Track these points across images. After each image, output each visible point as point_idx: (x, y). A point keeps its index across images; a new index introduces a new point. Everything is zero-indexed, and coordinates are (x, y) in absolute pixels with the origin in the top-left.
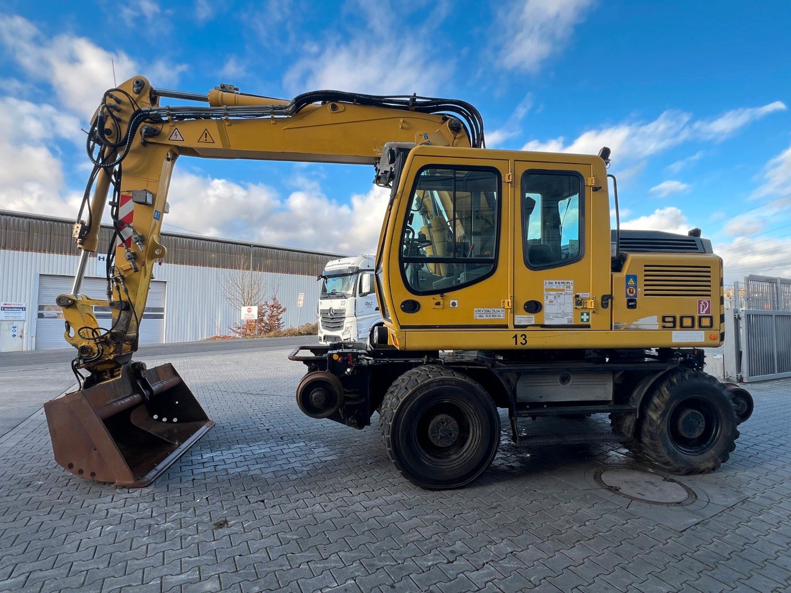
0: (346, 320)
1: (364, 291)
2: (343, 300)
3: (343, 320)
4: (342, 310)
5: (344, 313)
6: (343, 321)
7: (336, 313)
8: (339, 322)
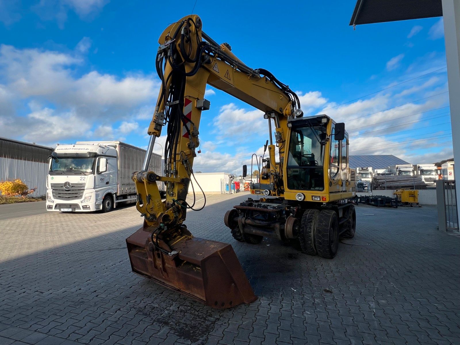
0: (85, 192)
1: (101, 170)
2: (83, 176)
3: (82, 191)
4: (82, 184)
5: (84, 186)
6: (83, 193)
7: (72, 187)
8: (77, 193)
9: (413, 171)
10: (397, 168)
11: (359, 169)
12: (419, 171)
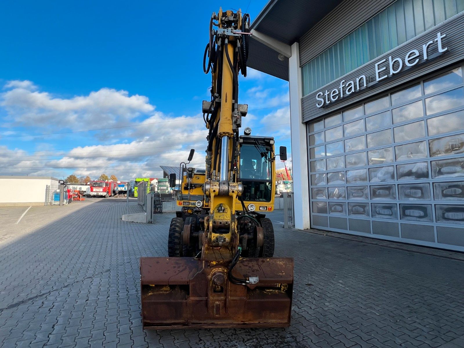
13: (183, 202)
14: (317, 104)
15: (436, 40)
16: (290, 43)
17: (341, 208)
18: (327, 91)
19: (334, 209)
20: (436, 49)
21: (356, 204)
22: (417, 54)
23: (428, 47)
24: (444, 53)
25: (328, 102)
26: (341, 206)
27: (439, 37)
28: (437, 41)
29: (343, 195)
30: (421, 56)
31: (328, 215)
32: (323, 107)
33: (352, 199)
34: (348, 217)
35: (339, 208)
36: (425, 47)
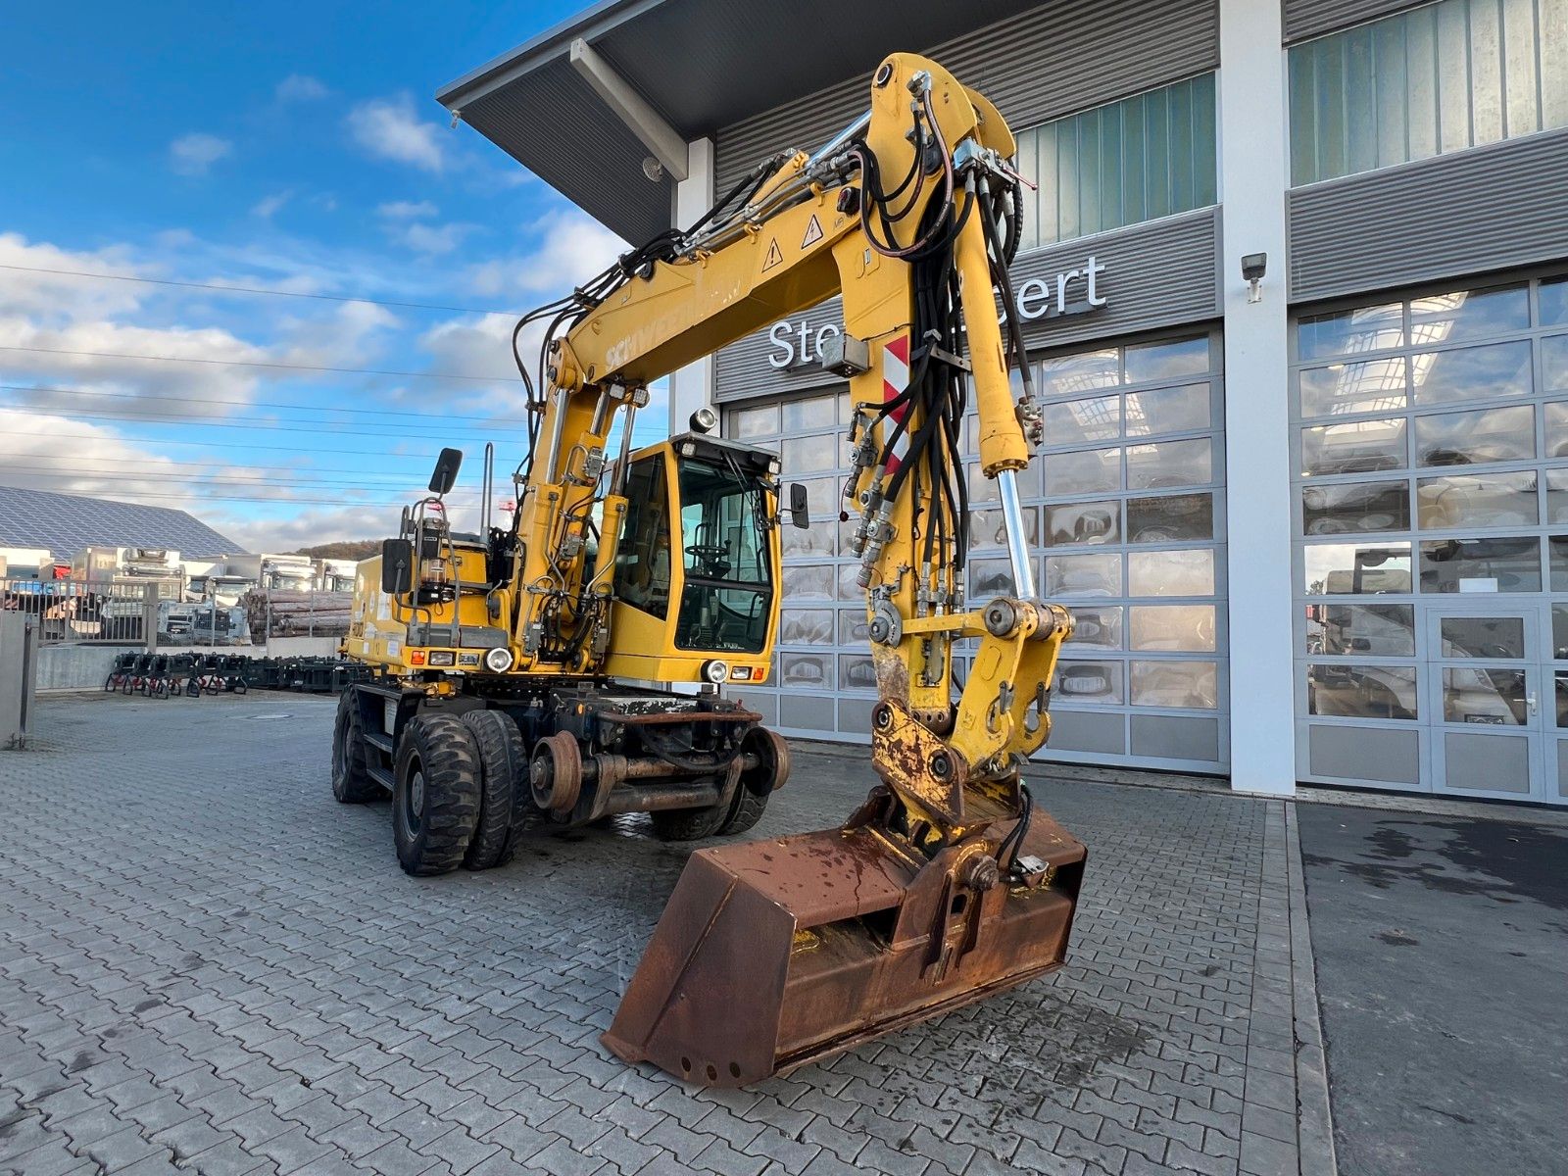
9: (314, 578)
10: (266, 565)
11: (126, 553)
12: (330, 581)
13: (431, 652)
14: (771, 357)
15: (1085, 272)
16: (688, 133)
17: (819, 670)
18: (804, 324)
19: (798, 672)
20: (1084, 291)
21: (861, 658)
22: (1045, 294)
23: (1068, 282)
24: (1098, 308)
25: (805, 359)
26: (819, 663)
27: (1092, 268)
28: (1087, 275)
29: (827, 634)
30: (1051, 300)
31: (777, 691)
32: (787, 369)
33: (852, 644)
34: (835, 695)
35: (812, 669)
36: (1062, 281)
